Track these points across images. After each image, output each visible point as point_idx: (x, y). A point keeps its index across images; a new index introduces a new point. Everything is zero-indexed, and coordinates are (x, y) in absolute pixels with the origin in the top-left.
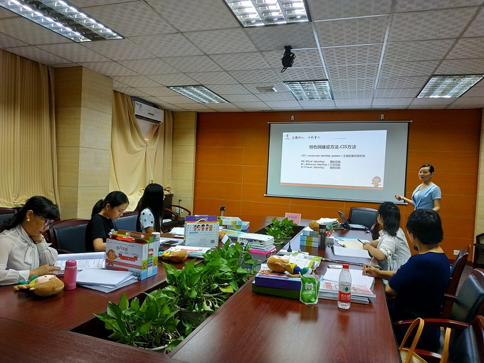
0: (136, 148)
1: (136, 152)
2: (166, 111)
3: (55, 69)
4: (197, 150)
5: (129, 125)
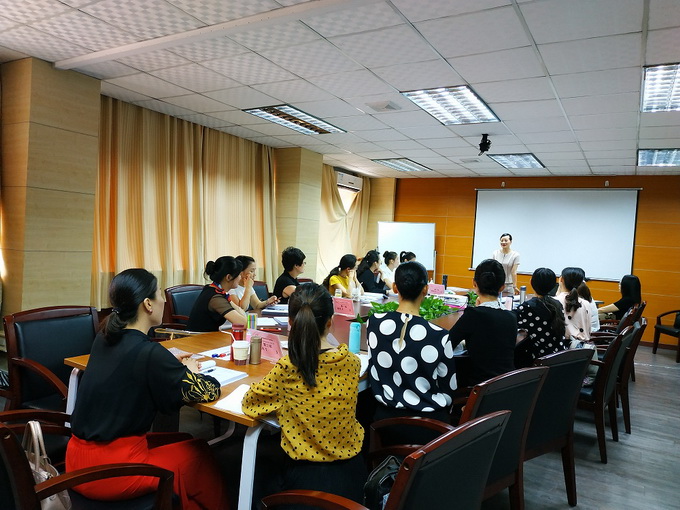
0: (336, 217)
1: (336, 221)
2: (364, 177)
4: (395, 219)
5: (331, 195)
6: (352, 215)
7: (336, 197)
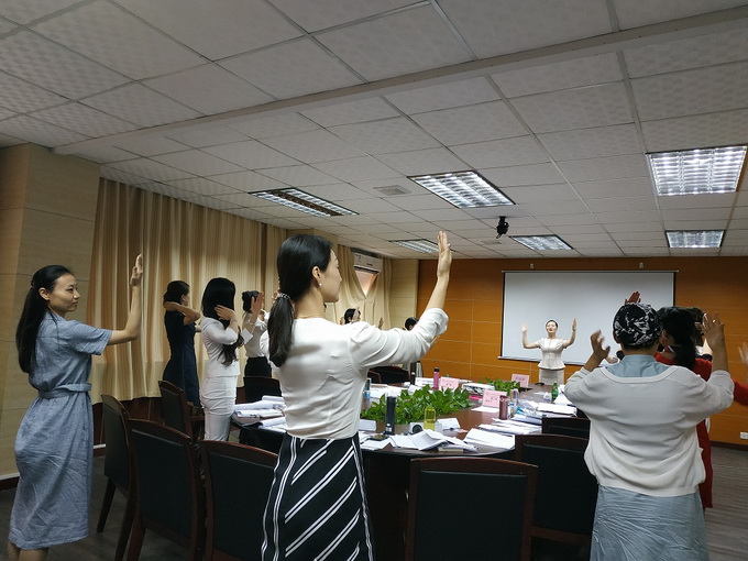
0: (354, 301)
2: (385, 259)
4: (418, 303)
6: (371, 299)
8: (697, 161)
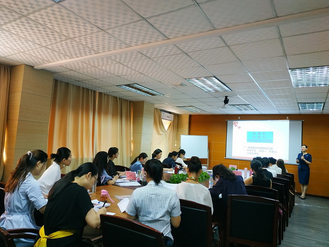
0: (161, 133)
1: (161, 135)
2: (175, 114)
3: (132, 102)
4: (189, 134)
5: (158, 123)
6: (169, 132)
7: (161, 124)
8: (311, 72)
